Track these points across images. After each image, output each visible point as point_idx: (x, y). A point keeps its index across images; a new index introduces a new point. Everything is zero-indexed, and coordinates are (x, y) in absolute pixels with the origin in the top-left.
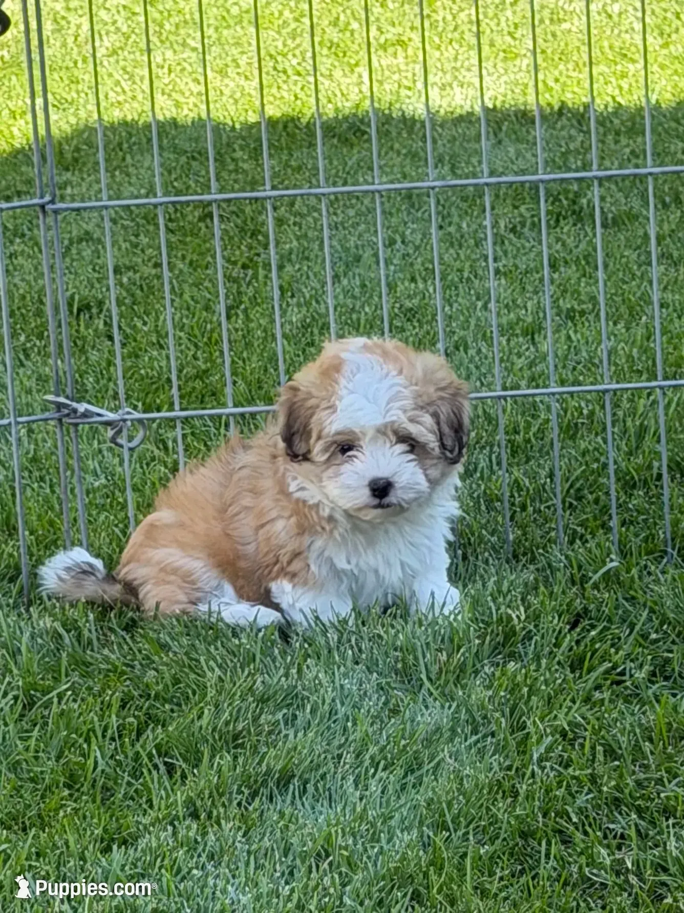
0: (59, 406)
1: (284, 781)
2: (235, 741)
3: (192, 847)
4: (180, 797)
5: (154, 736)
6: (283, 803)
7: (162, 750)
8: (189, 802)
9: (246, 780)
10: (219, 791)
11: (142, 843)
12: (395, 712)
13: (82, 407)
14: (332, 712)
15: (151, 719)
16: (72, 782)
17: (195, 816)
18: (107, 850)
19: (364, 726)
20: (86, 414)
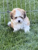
0: (8, 11)
1: (27, 41)
2: (22, 38)
3: (19, 46)
4: (18, 42)
5: (16, 38)
6: (26, 43)
7: (17, 39)
8: (19, 43)
9: (23, 41)
10: (21, 42)
11: (15, 46)
12: (35, 36)
13: (10, 11)
14: (30, 36)
15: (16, 36)
16: (9, 41)
17: (20, 44)
18: (12, 47)
19: (33, 37)
20: (10, 12)
